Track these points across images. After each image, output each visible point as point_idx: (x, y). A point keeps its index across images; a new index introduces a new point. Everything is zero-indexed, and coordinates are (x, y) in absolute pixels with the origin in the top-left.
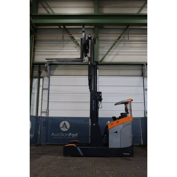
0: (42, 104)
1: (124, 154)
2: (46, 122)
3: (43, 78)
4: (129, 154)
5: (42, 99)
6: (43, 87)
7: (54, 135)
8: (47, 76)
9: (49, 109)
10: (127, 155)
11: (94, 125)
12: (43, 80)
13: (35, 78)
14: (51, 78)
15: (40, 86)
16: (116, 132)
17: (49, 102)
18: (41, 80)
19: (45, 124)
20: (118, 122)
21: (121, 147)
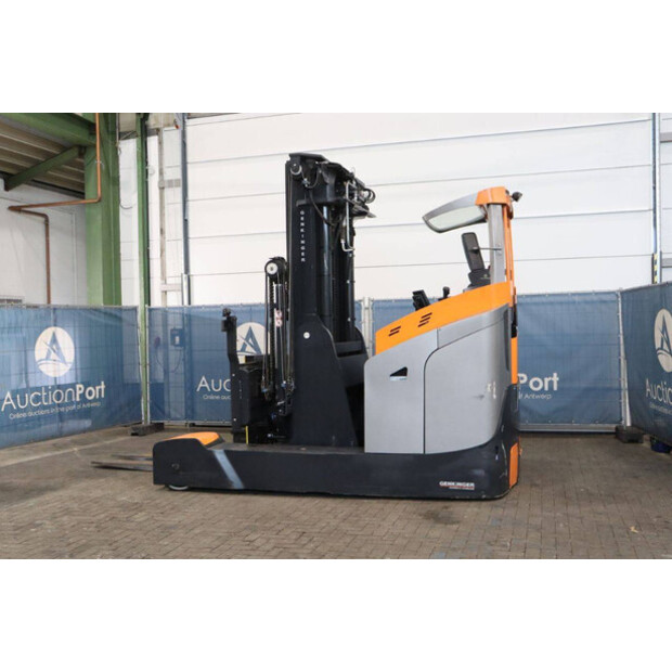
0: (162, 251)
1: (447, 488)
2: (181, 333)
3: (158, 132)
4: (470, 486)
5: (162, 231)
6: (161, 173)
7: (206, 385)
8: (172, 122)
9: (192, 272)
10: (461, 491)
11: (307, 335)
12: (160, 143)
13: (126, 136)
14: (189, 130)
15: (150, 172)
16: (403, 372)
17: (191, 242)
18: (152, 142)
19: (177, 339)
20: (426, 318)
21: (427, 452)
